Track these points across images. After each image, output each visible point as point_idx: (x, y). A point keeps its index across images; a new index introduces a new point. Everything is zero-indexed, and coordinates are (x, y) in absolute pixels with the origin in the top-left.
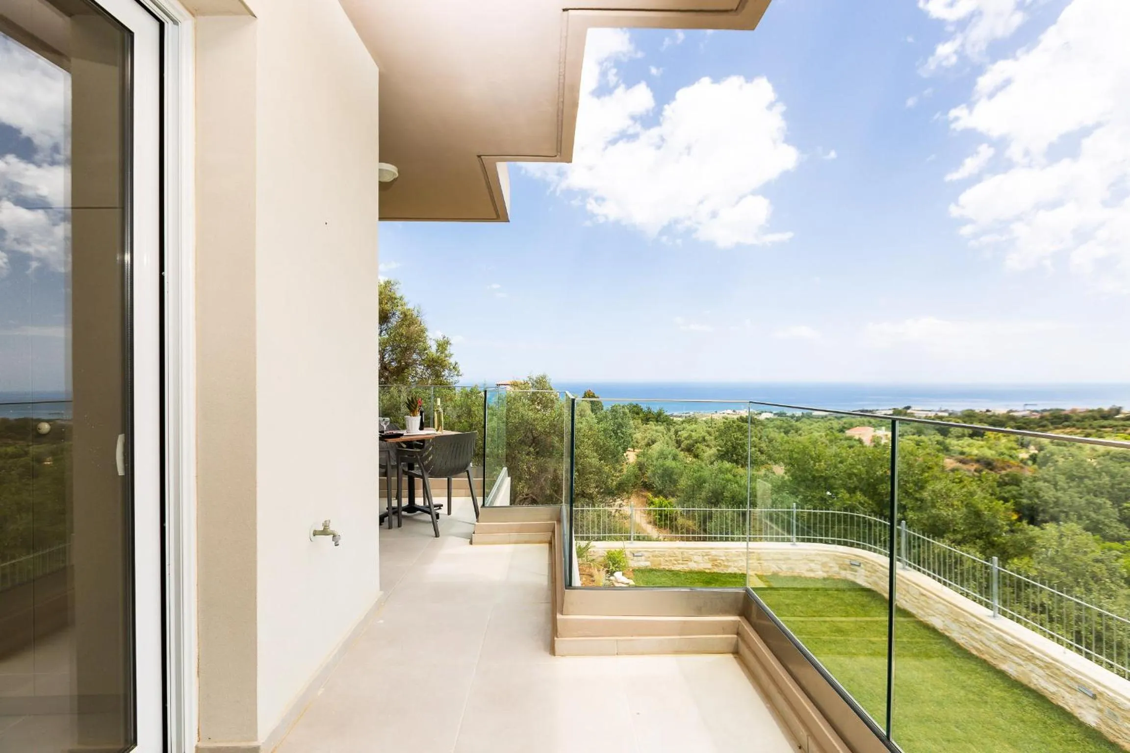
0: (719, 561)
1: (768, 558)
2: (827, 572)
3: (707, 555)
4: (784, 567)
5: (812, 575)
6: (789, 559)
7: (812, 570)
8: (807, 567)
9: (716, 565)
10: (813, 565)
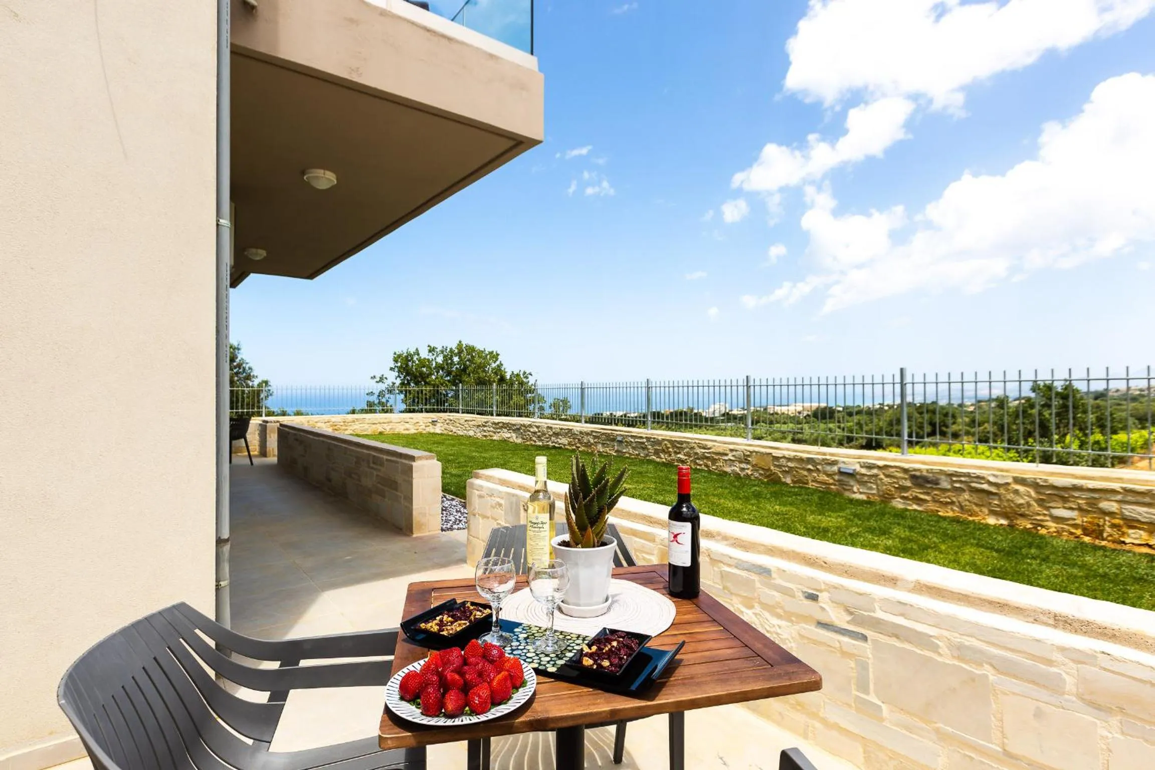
0: (338, 426)
1: (376, 422)
2: (417, 429)
3: (329, 422)
4: (388, 428)
5: (407, 432)
6: (391, 422)
7: (407, 429)
8: (403, 428)
9: (336, 430)
10: (407, 426)
